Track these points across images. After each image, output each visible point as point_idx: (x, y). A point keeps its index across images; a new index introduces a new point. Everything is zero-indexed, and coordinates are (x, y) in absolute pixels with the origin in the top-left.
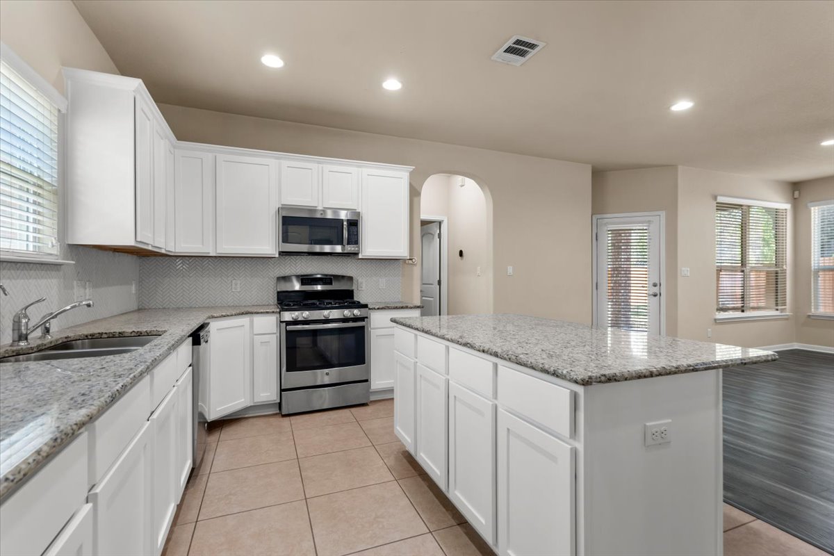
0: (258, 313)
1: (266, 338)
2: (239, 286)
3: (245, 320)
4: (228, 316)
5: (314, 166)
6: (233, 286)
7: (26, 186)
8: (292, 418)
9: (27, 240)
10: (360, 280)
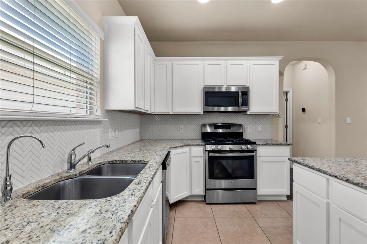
0: (194, 145)
1: (198, 159)
2: (183, 129)
3: (187, 149)
4: (179, 147)
5: (222, 62)
6: (180, 129)
7: (86, 79)
8: (212, 206)
9: (87, 109)
10: (246, 127)
